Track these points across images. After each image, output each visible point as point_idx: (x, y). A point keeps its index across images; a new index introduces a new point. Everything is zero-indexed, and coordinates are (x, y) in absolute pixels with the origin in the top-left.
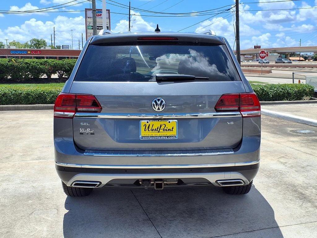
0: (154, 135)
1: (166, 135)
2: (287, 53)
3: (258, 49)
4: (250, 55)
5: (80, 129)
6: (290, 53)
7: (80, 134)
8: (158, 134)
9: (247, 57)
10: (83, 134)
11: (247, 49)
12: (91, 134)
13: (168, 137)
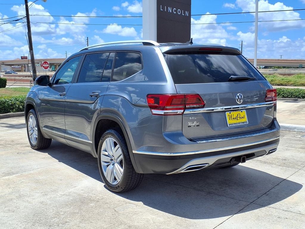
0: (235, 123)
1: (242, 122)
2: (56, 64)
3: (25, 59)
4: (19, 65)
5: (189, 123)
6: (59, 64)
7: (188, 127)
8: (238, 121)
9: (15, 68)
10: (190, 126)
11: (13, 60)
12: (197, 126)
13: (243, 123)
